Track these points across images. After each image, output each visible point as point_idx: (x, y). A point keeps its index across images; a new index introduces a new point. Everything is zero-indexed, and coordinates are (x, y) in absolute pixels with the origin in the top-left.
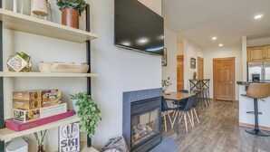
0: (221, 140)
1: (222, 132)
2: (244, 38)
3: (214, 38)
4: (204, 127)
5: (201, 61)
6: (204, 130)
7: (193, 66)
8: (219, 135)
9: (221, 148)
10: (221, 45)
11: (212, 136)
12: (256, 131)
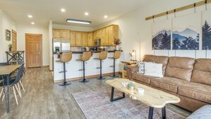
0: (49, 98)
1: (46, 92)
2: (51, 22)
3: (30, 16)
4: (31, 93)
5: (15, 34)
6: (33, 96)
7: (8, 39)
8: (46, 96)
9: (53, 103)
10: (33, 23)
11: (41, 98)
12: (65, 83)
